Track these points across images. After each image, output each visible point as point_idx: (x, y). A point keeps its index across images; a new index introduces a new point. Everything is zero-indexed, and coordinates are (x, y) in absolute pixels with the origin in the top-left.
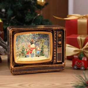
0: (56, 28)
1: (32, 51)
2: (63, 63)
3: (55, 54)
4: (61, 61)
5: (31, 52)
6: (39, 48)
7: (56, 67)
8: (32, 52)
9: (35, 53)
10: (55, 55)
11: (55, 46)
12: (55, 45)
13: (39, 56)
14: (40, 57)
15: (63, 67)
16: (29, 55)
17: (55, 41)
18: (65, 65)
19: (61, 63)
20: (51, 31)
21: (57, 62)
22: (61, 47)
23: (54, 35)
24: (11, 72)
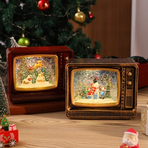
0: (125, 64)
1: (95, 91)
2: (134, 110)
3: (123, 97)
4: (131, 107)
5: (93, 93)
6: (103, 88)
7: (124, 114)
8: (95, 93)
9: (98, 93)
10: (123, 99)
11: (123, 88)
12: (123, 86)
13: (103, 98)
14: (105, 99)
15: (133, 115)
16: (92, 96)
17: (123, 81)
18: (135, 112)
19: (131, 109)
20: (119, 68)
21: (126, 107)
22: (131, 88)
23: (123, 73)
24: (67, 115)
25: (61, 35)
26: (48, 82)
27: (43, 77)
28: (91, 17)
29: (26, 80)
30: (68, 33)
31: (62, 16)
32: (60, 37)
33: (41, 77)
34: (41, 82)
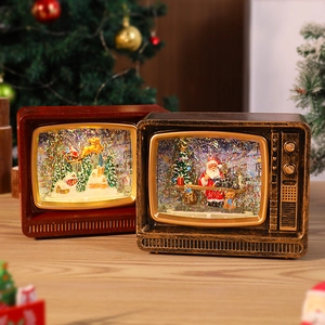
25: (87, 78)
26: (114, 190)
27: (103, 176)
28: (155, 42)
29: (61, 184)
30: (103, 76)
31: (89, 36)
32: (85, 81)
33: (97, 177)
34: (99, 190)
